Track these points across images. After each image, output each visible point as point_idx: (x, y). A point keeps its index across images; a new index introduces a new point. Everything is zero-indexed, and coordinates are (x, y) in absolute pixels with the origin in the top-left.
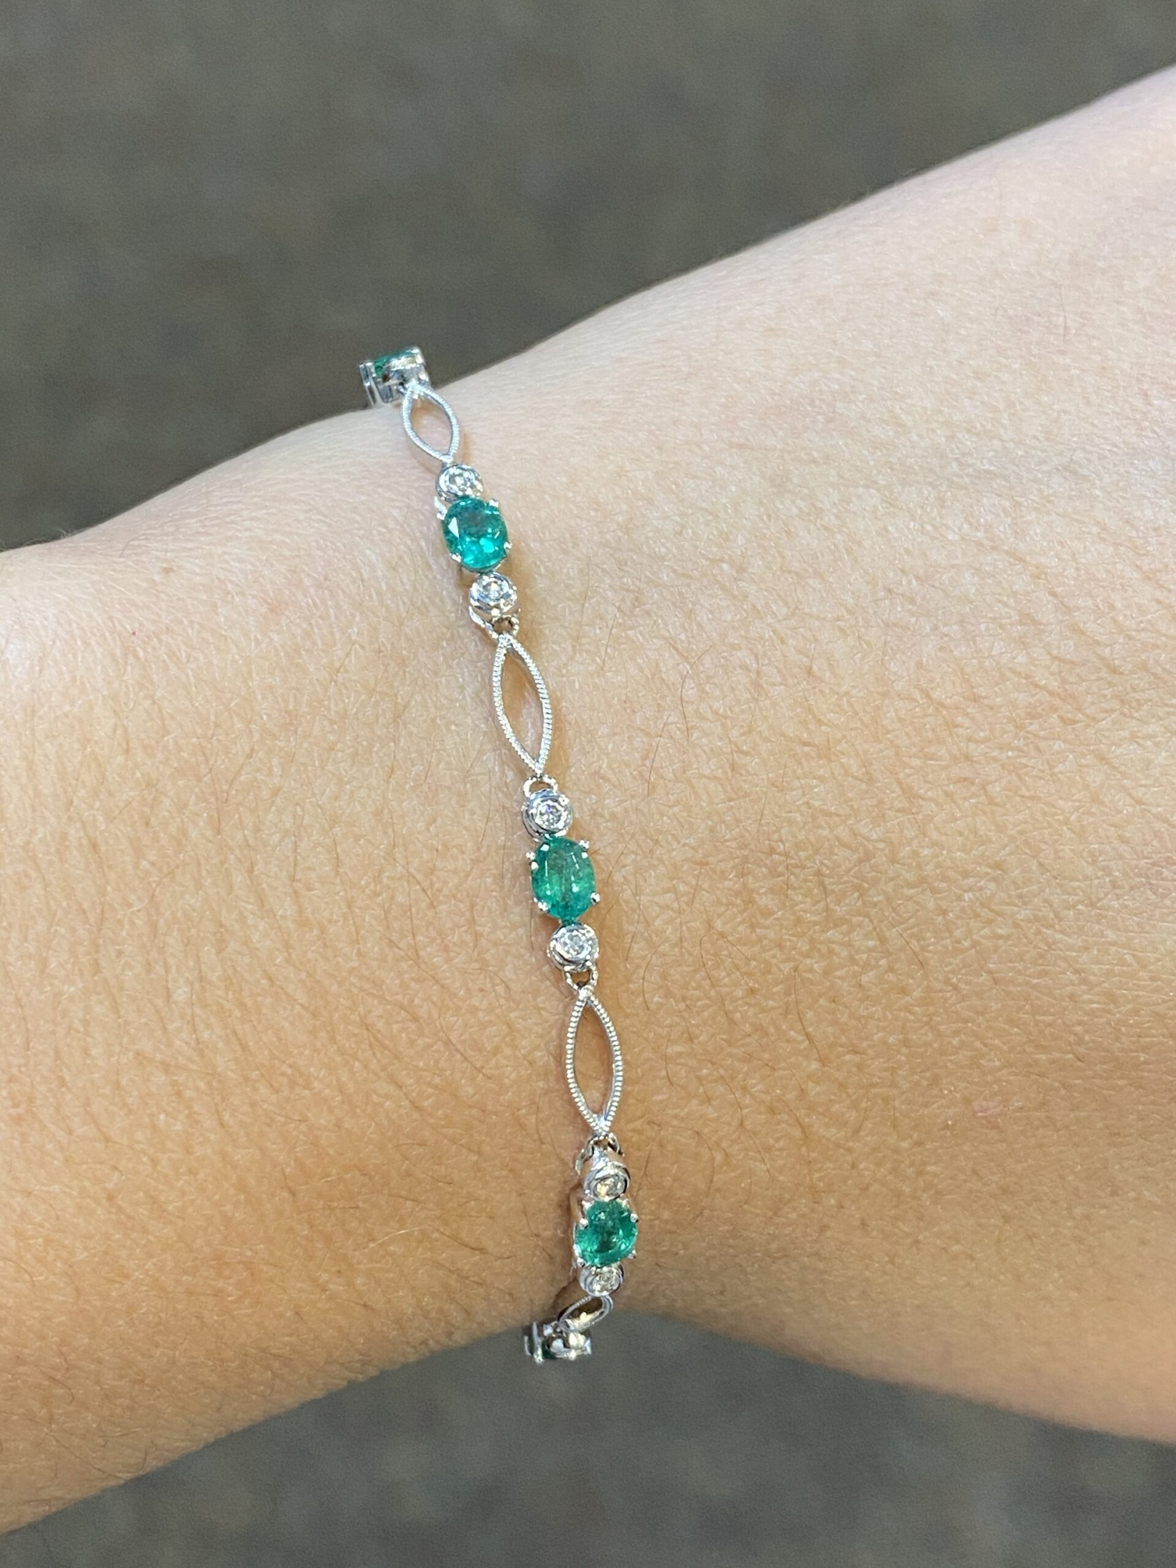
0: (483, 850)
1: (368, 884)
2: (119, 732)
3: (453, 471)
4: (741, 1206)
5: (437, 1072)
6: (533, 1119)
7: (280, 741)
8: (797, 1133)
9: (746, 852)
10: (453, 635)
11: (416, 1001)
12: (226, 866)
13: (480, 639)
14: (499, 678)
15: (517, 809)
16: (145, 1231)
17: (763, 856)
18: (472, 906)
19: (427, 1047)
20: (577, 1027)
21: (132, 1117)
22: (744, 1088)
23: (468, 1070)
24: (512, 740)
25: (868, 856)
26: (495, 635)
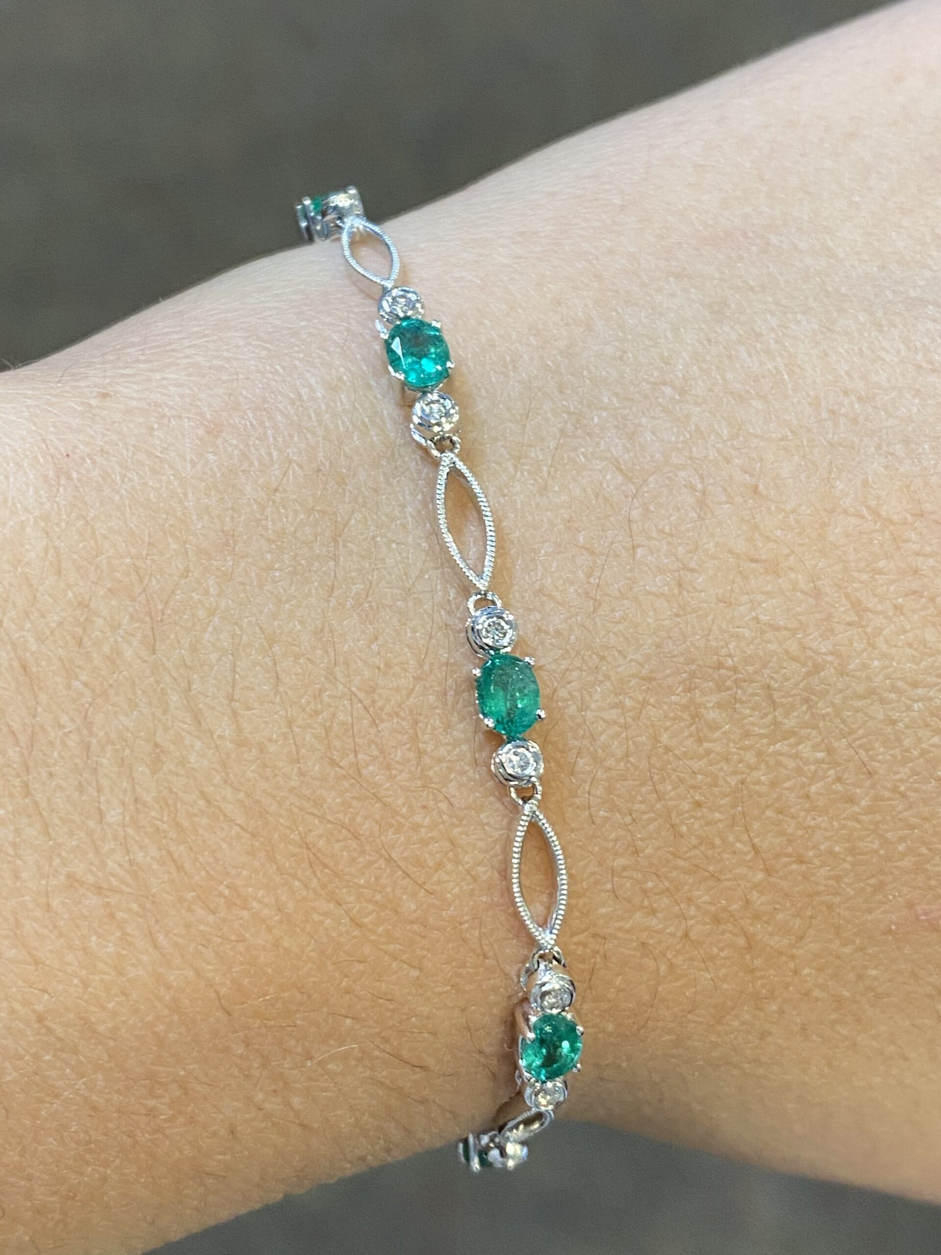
0: (426, 667)
1: (308, 703)
2: (51, 552)
3: (395, 292)
4: (685, 1016)
5: (378, 888)
6: (476, 933)
7: (216, 561)
8: (741, 942)
9: (693, 667)
10: (393, 454)
11: (359, 819)
12: (162, 685)
13: (421, 458)
14: (443, 496)
15: (461, 626)
16: (75, 1051)
17: (710, 671)
18: (416, 723)
19: (370, 863)
20: (523, 842)
21: (62, 940)
22: (689, 900)
23: (410, 886)
24: (457, 557)
25: (817, 668)
26: (435, 453)
